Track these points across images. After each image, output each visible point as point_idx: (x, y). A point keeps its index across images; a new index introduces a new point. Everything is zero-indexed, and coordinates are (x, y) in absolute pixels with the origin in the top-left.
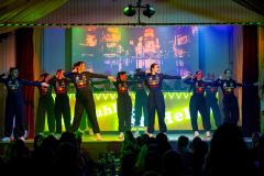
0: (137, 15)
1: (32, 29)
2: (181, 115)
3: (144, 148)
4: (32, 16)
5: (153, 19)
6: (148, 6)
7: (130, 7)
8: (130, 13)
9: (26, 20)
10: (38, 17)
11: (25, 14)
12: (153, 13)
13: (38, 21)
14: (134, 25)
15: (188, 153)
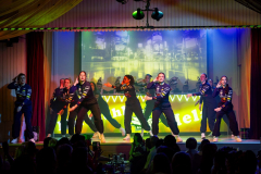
0: (145, 19)
1: (42, 33)
2: (189, 117)
3: (153, 150)
4: (42, 20)
5: (161, 23)
6: (156, 10)
7: (139, 10)
8: (139, 17)
9: (36, 24)
10: (47, 22)
11: (35, 18)
12: (162, 16)
13: (48, 25)
14: (143, 28)
15: (196, 155)
